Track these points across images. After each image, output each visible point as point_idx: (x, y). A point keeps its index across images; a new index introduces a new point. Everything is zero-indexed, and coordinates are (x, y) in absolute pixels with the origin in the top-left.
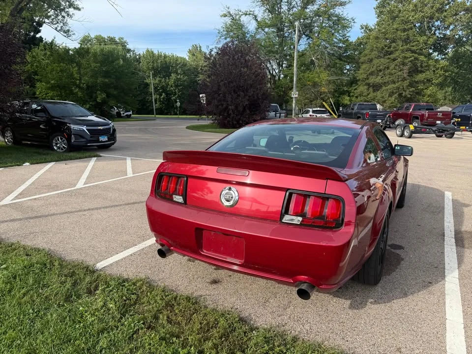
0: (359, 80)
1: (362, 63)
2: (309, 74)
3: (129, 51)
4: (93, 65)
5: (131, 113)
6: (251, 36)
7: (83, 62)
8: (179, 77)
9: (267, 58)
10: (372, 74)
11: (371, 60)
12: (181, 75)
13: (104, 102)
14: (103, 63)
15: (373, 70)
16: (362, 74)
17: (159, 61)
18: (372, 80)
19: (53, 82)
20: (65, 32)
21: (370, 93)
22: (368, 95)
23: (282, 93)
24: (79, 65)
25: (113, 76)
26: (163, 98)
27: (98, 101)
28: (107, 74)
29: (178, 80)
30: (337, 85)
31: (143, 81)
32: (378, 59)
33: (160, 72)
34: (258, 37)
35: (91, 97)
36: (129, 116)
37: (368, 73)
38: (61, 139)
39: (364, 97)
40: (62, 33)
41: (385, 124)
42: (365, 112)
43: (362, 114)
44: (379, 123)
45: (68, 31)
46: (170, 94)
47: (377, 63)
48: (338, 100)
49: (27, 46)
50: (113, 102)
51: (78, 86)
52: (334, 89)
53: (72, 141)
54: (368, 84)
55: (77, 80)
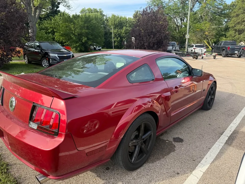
0: (230, 28)
1: (232, 17)
2: (198, 24)
3: (104, 15)
4: (81, 23)
5: (101, 48)
6: (166, 4)
7: (76, 21)
8: (127, 28)
9: (174, 16)
10: (238, 23)
11: (238, 15)
12: (128, 27)
13: (86, 42)
14: (85, 22)
15: (239, 21)
16: (231, 24)
17: (117, 20)
18: (238, 27)
19: (62, 32)
20: (68, 7)
21: (236, 35)
22: (235, 36)
23: (182, 36)
24: (74, 23)
25: (90, 29)
26: (119, 40)
27: (83, 41)
28: (88, 28)
29: (127, 30)
30: (218, 31)
31: (109, 31)
32: (243, 14)
33: (117, 26)
34: (170, 4)
35: (80, 40)
36: (100, 50)
37: (236, 23)
38: (46, 61)
39: (232, 38)
40: (66, 7)
41: (240, 54)
42: (227, 46)
43: (226, 48)
44: (236, 53)
45: (69, 6)
46: (122, 38)
47: (242, 17)
48: (218, 40)
49: (53, 15)
50: (91, 42)
51: (74, 34)
52: (216, 33)
53: (50, 62)
54: (236, 30)
55: (73, 31)
